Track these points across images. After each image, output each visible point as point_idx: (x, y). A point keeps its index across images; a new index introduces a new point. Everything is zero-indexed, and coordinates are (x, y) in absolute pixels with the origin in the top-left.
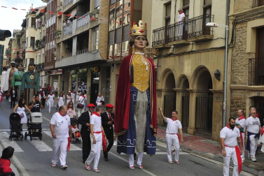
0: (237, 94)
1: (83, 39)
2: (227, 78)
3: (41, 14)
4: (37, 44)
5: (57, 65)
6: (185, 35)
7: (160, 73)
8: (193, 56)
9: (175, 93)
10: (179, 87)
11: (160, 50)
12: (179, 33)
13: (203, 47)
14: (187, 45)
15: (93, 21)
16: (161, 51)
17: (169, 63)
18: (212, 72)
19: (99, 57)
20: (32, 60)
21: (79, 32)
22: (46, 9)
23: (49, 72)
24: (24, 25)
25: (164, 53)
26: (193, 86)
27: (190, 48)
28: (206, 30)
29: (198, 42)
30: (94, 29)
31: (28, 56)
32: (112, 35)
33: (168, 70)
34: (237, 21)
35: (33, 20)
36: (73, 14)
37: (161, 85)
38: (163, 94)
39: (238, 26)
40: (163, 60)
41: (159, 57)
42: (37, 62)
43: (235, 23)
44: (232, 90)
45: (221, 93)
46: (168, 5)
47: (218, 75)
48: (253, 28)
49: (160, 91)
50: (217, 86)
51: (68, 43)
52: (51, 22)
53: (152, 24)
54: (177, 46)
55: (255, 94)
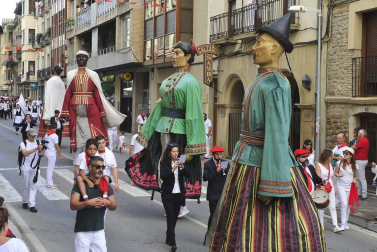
0: (336, 110)
1: (107, 32)
2: (320, 87)
4: (39, 40)
6: (258, 24)
11: (222, 47)
15: (120, 4)
16: (223, 49)
17: (235, 66)
18: (299, 78)
19: (131, 59)
20: (32, 63)
21: (100, 22)
24: (19, 11)
25: (228, 51)
30: (123, 16)
31: (26, 57)
32: (151, 25)
33: (233, 77)
34: (334, 3)
35: (32, 4)
37: (225, 98)
38: (228, 111)
39: (336, 11)
40: (225, 61)
41: (220, 57)
42: (39, 66)
43: (331, 6)
44: (328, 104)
45: (312, 109)
47: (307, 83)
48: (358, 13)
49: (223, 107)
50: (306, 99)
51: (86, 38)
52: (58, 6)
53: (209, 9)
54: (246, 41)
55: (361, 110)
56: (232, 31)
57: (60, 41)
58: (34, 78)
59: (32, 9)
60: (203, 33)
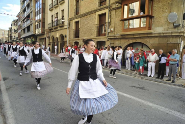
0: (71, 41)
1: (28, 28)
2: (68, 37)
3: (16, 22)
4: (15, 31)
5: (22, 37)
6: (57, 25)
7: (51, 37)
8: (59, 31)
9: (54, 43)
10: (55, 41)
11: (50, 30)
12: (55, 24)
13: (62, 28)
14: (57, 28)
15: (31, 22)
16: (51, 30)
17: (53, 34)
18: (64, 35)
19: (33, 33)
20: (15, 36)
21: (27, 26)
22: (17, 20)
23: (20, 39)
24: (12, 25)
26: (59, 40)
27: (58, 29)
28: (63, 23)
29: (61, 27)
30: (31, 24)
31: (13, 35)
32: (37, 26)
33: (53, 36)
34: (70, 20)
35: (14, 23)
36: (25, 20)
37: (51, 41)
38: (52, 43)
40: (51, 33)
42: (16, 37)
43: (70, 21)
44: (69, 40)
45: (66, 41)
46: (52, 16)
47: (66, 36)
50: (66, 39)
51: (24, 30)
52: (19, 23)
53: (48, 22)
54: (55, 28)
55: (75, 41)
56: (53, 26)
57: (19, 31)
58: (15, 39)
59: (14, 25)
60: (47, 27)
